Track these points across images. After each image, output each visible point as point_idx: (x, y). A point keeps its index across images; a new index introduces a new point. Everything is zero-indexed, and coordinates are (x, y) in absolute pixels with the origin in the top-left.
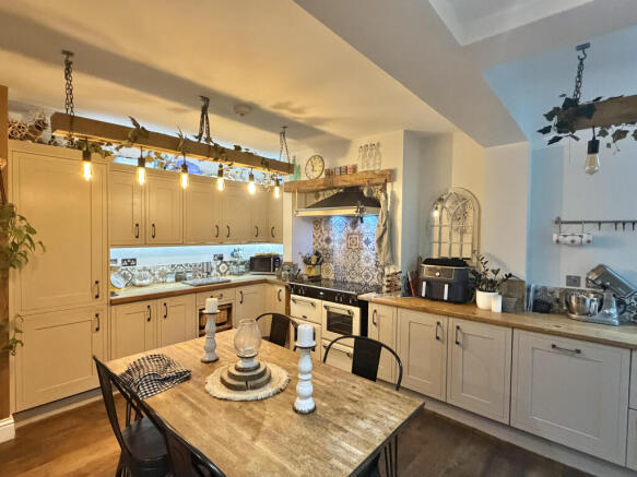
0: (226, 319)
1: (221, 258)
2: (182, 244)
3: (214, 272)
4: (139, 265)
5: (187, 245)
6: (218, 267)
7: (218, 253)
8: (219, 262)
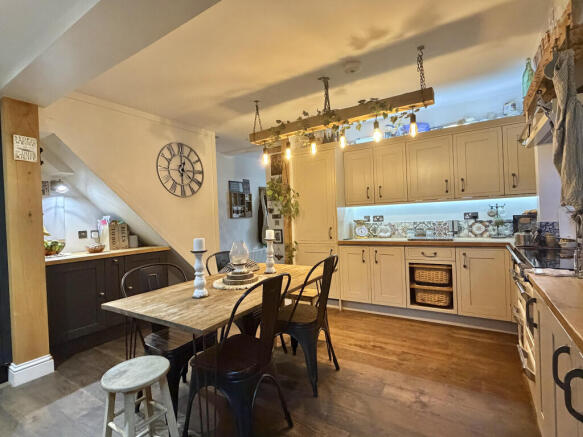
0: (445, 282)
1: (475, 216)
2: (408, 202)
3: (466, 232)
4: (386, 221)
5: (413, 202)
6: (471, 226)
7: (471, 211)
8: (473, 221)
